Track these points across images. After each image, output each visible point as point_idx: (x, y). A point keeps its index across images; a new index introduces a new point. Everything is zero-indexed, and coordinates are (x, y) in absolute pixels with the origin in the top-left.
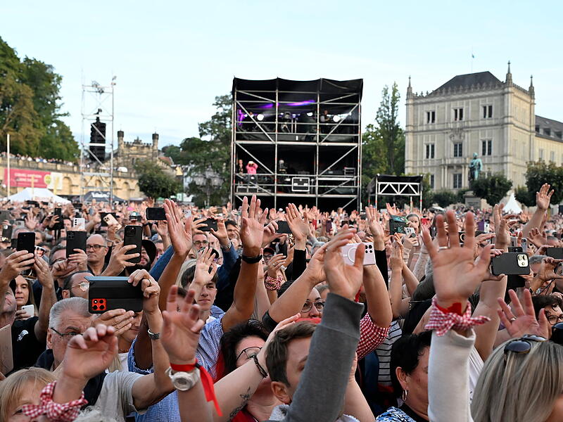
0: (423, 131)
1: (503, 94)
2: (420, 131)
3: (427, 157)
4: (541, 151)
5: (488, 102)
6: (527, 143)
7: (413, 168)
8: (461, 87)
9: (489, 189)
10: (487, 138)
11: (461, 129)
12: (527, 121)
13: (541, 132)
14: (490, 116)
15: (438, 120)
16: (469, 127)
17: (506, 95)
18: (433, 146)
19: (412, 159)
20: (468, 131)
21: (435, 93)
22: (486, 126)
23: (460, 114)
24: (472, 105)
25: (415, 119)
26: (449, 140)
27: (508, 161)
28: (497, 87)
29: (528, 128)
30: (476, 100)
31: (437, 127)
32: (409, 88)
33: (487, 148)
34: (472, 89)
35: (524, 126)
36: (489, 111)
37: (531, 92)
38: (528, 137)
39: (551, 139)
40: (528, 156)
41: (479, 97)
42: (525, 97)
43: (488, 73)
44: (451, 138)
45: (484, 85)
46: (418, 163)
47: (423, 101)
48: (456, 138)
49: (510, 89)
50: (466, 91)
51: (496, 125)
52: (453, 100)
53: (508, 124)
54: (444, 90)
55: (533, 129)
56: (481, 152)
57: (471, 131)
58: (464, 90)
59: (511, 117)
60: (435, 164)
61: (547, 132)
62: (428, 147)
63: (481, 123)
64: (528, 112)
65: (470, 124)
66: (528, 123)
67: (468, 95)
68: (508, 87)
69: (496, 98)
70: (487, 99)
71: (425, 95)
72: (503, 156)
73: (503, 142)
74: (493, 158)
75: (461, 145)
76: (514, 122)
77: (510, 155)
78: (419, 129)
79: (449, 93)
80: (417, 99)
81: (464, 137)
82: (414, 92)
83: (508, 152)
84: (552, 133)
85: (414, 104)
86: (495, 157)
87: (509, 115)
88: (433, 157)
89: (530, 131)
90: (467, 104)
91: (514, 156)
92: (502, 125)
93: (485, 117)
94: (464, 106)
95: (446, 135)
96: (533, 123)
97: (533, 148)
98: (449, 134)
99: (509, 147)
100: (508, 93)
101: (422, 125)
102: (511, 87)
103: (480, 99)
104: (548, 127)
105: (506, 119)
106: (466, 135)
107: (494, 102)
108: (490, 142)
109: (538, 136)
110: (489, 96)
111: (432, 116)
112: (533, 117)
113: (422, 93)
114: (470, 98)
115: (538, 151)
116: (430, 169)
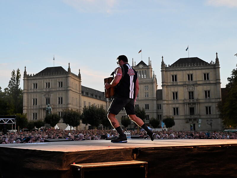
0: (32, 92)
1: (67, 77)
2: (31, 93)
3: (34, 105)
4: (85, 102)
5: (60, 81)
6: (78, 98)
7: (27, 110)
8: (49, 73)
10: (60, 96)
11: (49, 92)
12: (78, 89)
13: (84, 94)
14: (62, 86)
15: (39, 88)
16: (52, 91)
17: (68, 78)
18: (36, 100)
19: (26, 106)
20: (52, 93)
21: (37, 75)
22: (60, 91)
23: (48, 85)
24: (54, 81)
25: (28, 86)
26: (44, 97)
27: (70, 106)
28: (64, 74)
29: (78, 92)
30: (56, 79)
31: (38, 91)
32: (25, 72)
33: (61, 100)
34: (54, 74)
35: (76, 91)
36: (61, 84)
37: (79, 77)
38: (78, 96)
39: (89, 97)
40: (79, 105)
42: (76, 79)
43: (61, 67)
44: (44, 95)
45: (59, 72)
46: (29, 107)
47: (32, 78)
48: (47, 96)
49: (70, 75)
50: (51, 75)
51: (64, 90)
52: (45, 79)
53: (69, 90)
54: (41, 74)
55: (81, 92)
56: (58, 103)
57: (53, 93)
58: (50, 74)
59: (70, 87)
60: (37, 108)
61: (87, 94)
62: (34, 100)
63: (58, 89)
64: (78, 85)
65: (53, 90)
66: (78, 90)
67: (52, 77)
68: (69, 74)
69: (64, 79)
70: (60, 79)
71: (32, 75)
72: (67, 104)
73: (67, 97)
74: (63, 105)
75: (49, 99)
76: (72, 89)
77: (70, 104)
78: (30, 91)
79: (44, 75)
80: (29, 77)
81: (50, 95)
82: (27, 74)
83: (70, 103)
84: (89, 94)
85: (27, 80)
87: (70, 86)
88: (36, 104)
89: (79, 93)
90: (52, 81)
91: (72, 104)
92: (67, 91)
93: (59, 87)
94: (50, 81)
95: (42, 95)
96: (81, 90)
97: (81, 101)
98: (44, 94)
99: (70, 101)
100: (69, 77)
101: (31, 89)
102: (70, 74)
103: (57, 79)
104: (87, 92)
105: (68, 88)
106: (51, 95)
107: (63, 80)
108: (62, 98)
109: (83, 95)
110: (61, 77)
111: (36, 86)
112: (81, 87)
113: (31, 75)
114: (53, 78)
115: (83, 102)
116: (35, 110)
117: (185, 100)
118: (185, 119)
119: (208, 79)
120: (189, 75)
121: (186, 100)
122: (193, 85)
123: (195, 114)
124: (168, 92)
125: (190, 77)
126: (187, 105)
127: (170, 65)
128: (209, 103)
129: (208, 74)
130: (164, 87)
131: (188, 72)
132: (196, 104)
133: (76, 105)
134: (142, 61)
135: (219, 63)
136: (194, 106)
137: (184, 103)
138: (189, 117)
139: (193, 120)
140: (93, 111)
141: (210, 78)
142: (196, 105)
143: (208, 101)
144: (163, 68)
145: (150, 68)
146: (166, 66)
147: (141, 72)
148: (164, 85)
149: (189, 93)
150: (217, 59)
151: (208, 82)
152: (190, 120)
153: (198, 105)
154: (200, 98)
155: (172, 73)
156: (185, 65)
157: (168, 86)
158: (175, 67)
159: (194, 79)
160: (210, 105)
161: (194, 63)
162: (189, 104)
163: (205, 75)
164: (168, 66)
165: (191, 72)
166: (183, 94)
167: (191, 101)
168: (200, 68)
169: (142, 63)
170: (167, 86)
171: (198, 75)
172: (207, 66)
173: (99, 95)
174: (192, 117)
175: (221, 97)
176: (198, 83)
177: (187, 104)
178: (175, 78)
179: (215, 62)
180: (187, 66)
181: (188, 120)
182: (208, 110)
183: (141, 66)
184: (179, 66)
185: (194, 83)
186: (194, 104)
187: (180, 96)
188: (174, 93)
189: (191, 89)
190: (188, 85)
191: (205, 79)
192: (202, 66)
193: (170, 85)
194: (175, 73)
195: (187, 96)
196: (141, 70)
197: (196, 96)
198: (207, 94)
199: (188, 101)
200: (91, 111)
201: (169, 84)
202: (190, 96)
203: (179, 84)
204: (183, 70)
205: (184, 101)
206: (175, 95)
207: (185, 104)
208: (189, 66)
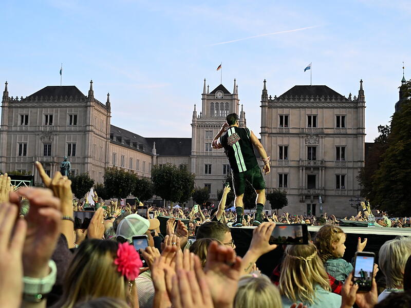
0: (17, 131)
1: (86, 107)
2: (14, 132)
3: (20, 154)
4: (114, 155)
5: (73, 113)
6: (104, 147)
7: (6, 163)
8: (52, 97)
9: (77, 186)
10: (72, 141)
11: (51, 132)
12: (104, 130)
13: (115, 139)
14: (75, 123)
15: (31, 123)
16: (57, 132)
17: (89, 108)
18: (25, 145)
19: (6, 156)
20: (56, 134)
21: (29, 99)
22: (72, 132)
23: (49, 119)
24: (61, 113)
25: (10, 120)
26: (40, 141)
27: (89, 161)
28: (81, 100)
29: (104, 136)
30: (65, 109)
31: (29, 129)
32: (6, 92)
33: (72, 149)
34: (61, 100)
35: (101, 134)
36: (74, 119)
37: (107, 107)
38: (104, 143)
39: (122, 145)
40: (104, 158)
41: (67, 107)
42: (102, 111)
43: (74, 87)
44: (41, 139)
45: (71, 97)
46: (11, 159)
47: (18, 105)
48: (46, 140)
49: (92, 104)
50: (56, 101)
51: (79, 131)
52: (45, 107)
53: (89, 131)
54: (37, 97)
55: (109, 136)
56: (67, 153)
57: (59, 134)
58: (54, 100)
59: (92, 126)
60: (27, 161)
61: (119, 139)
62: (21, 146)
63: (67, 129)
64: (105, 122)
65: (58, 129)
66: (105, 132)
67: (57, 105)
68: (90, 101)
69: (80, 109)
70: (73, 109)
71: (19, 100)
72: (84, 158)
73: (85, 146)
74: (76, 159)
75: (50, 146)
76: (94, 130)
77: (90, 157)
78: (13, 129)
79: (41, 101)
80: (12, 103)
81: (53, 139)
82: (10, 96)
83: (89, 155)
84: (122, 141)
85: (9, 107)
86: (78, 158)
87: (91, 124)
88: (25, 154)
89: (106, 138)
90: (57, 112)
91: (94, 158)
92: (85, 132)
93: (71, 124)
94: (54, 113)
95: (37, 136)
96: (109, 132)
97: (108, 152)
98: (41, 136)
99: (89, 151)
100: (90, 106)
101: (16, 125)
102: (92, 102)
103: (68, 109)
104: (119, 136)
105: (88, 127)
106: (55, 137)
107: (78, 112)
108: (74, 145)
109: (112, 142)
110: (75, 107)
111: (25, 119)
112: (109, 127)
113: (17, 98)
114: (59, 107)
115: (111, 154)
116: (22, 165)
117: (301, 162)
118: (299, 195)
119: (343, 126)
120: (309, 118)
121: (303, 161)
122: (317, 135)
123: (317, 187)
124: (270, 146)
125: (312, 120)
126: (304, 171)
127: (277, 97)
128: (342, 168)
129: (343, 117)
130: (265, 136)
131: (308, 112)
132: (320, 169)
133: (100, 160)
134: (221, 85)
135: (364, 98)
136: (316, 172)
137: (299, 167)
138: (305, 192)
139: (312, 197)
140: (171, 174)
141: (347, 125)
142: (320, 171)
143: (340, 165)
144: (265, 102)
145: (235, 99)
146: (270, 97)
147: (219, 105)
148: (265, 133)
149: (309, 148)
150: (361, 92)
151: (342, 131)
152: (308, 196)
153: (323, 171)
154: (327, 159)
155: (280, 111)
156: (304, 99)
157: (272, 133)
158: (286, 100)
159: (319, 125)
160: (344, 172)
161: (320, 96)
162: (307, 168)
163: (338, 118)
164: (273, 99)
165: (314, 112)
166: (297, 150)
167: (312, 163)
168: (330, 105)
169: (221, 88)
170: (269, 134)
171: (326, 117)
172: (344, 103)
173: (140, 143)
174: (312, 191)
175: (364, 160)
176: (326, 131)
177: (304, 168)
178: (284, 120)
179: (357, 97)
180: (307, 100)
181: (304, 197)
182: (340, 180)
183: (219, 95)
184: (294, 99)
185: (318, 131)
186: (317, 168)
187: (293, 154)
188: (281, 148)
189: (312, 142)
190: (307, 135)
191: (338, 126)
192: (334, 103)
193: (276, 132)
194: (285, 112)
195: (304, 154)
196: (219, 102)
197: (320, 155)
198: (340, 152)
199: (306, 164)
200: (168, 174)
201: (274, 131)
202: (309, 154)
203: (291, 131)
204: (300, 108)
205: (299, 164)
206: (284, 151)
207: (301, 168)
208: (312, 100)
